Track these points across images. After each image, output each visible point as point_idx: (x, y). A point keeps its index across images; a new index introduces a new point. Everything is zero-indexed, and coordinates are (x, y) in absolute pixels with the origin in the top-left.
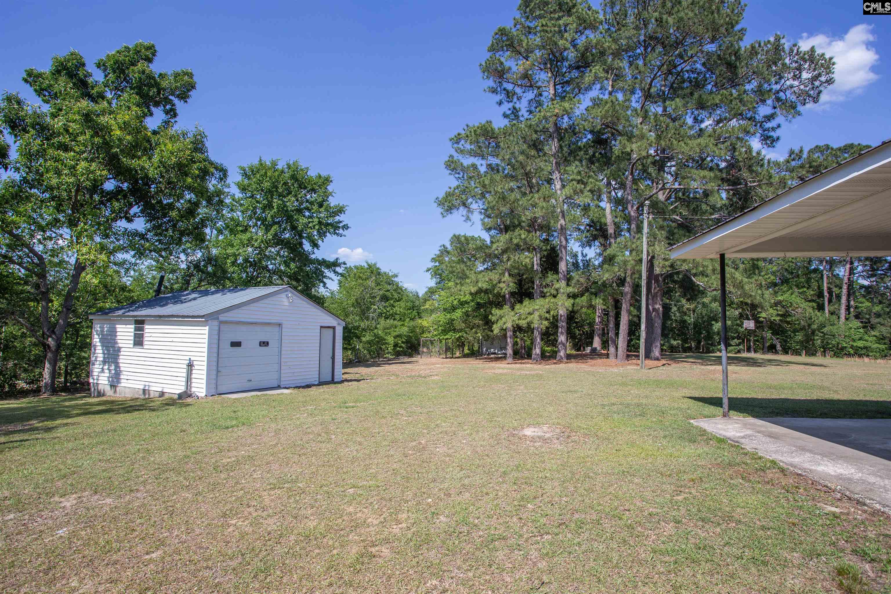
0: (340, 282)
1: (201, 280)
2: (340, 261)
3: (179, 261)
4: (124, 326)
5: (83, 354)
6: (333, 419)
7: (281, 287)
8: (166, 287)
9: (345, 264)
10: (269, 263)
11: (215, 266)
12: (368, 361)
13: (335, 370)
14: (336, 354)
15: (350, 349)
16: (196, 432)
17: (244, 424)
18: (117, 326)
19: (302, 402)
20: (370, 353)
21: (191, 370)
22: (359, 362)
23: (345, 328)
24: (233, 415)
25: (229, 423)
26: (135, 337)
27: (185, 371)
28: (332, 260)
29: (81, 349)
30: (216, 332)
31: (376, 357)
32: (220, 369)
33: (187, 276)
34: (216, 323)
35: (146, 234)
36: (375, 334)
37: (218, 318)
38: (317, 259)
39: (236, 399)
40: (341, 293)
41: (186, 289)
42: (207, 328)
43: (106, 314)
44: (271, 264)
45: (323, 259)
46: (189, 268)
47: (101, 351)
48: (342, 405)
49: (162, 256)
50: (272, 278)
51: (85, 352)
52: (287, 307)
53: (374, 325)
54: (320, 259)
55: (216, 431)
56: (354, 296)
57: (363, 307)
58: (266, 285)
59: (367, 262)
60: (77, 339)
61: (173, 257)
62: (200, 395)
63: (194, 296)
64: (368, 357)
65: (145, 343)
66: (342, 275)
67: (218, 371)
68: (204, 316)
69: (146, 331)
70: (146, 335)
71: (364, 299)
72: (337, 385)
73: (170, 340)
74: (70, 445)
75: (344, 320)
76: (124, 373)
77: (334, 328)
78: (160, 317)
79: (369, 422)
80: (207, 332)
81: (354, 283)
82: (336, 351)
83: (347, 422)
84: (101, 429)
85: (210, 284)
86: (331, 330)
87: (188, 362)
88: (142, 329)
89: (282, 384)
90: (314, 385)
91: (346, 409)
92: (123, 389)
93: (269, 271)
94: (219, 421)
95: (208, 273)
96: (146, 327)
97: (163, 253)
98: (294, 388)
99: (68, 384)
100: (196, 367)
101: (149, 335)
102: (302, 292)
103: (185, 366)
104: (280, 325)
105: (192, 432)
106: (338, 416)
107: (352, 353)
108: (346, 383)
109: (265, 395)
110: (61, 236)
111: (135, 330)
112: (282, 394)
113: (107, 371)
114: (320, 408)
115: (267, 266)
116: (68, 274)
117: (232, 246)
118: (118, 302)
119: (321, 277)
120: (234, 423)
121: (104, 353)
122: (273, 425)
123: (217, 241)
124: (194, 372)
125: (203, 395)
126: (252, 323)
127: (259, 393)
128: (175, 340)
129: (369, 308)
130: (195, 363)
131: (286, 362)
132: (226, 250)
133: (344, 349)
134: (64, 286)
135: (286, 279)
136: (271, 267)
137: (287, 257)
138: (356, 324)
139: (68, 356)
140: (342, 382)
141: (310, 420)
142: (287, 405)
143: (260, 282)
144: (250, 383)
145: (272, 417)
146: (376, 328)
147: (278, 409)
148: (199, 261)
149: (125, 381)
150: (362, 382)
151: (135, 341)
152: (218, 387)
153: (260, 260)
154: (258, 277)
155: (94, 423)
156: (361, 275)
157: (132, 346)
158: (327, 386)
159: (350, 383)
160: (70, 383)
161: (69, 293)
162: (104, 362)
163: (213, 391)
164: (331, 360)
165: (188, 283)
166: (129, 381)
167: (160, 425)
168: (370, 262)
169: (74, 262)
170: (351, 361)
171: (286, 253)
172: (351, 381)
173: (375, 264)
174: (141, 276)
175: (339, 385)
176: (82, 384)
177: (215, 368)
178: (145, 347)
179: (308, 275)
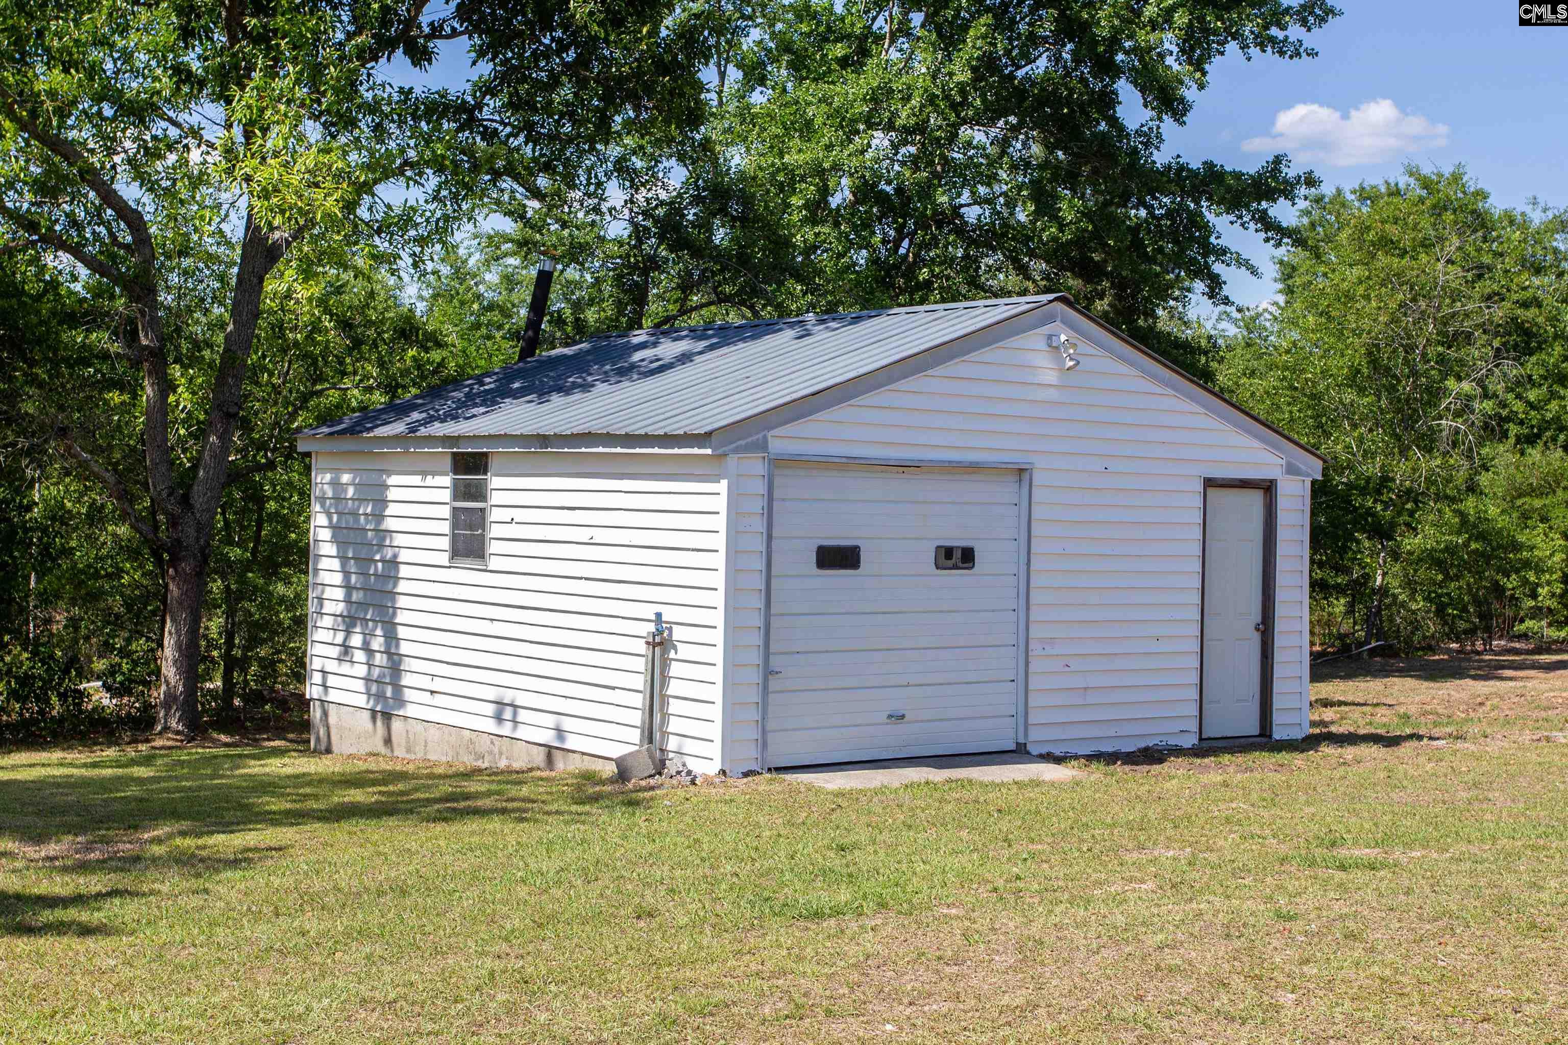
0: (1288, 272)
1: (686, 286)
2: (1290, 172)
3: (604, 207)
4: (416, 480)
5: (280, 588)
6: (1279, 916)
7: (1022, 303)
8: (559, 321)
9: (1311, 181)
10: (965, 197)
11: (744, 220)
12: (1431, 649)
13: (1277, 687)
14: (1280, 610)
15: (1340, 590)
16: (697, 924)
17: (882, 905)
18: (393, 480)
19: (1130, 826)
20: (1440, 612)
21: (666, 663)
22: (1388, 652)
23: (1319, 490)
24: (835, 861)
25: (822, 897)
26: (455, 525)
27: (640, 664)
28: (1251, 168)
29: (271, 569)
30: (758, 505)
31: (1471, 632)
32: (775, 662)
33: (634, 268)
34: (756, 466)
35: (479, 106)
36: (1462, 514)
37: (763, 446)
38: (1182, 168)
39: (840, 794)
40: (1294, 323)
41: (635, 323)
42: (722, 486)
43: (353, 431)
44: (977, 201)
45: (1209, 165)
46: (639, 233)
47: (338, 578)
48: (1318, 852)
49: (536, 194)
50: (976, 260)
51: (287, 582)
52: (1053, 394)
53: (1461, 476)
54: (1195, 165)
55: (775, 923)
56: (1355, 332)
57: (1406, 387)
58: (951, 296)
59: (1412, 172)
60: (260, 528)
61: (577, 194)
62: (698, 767)
63: (668, 349)
64: (1432, 627)
65: (494, 547)
66: (1297, 237)
67: (768, 673)
68: (709, 434)
69: (496, 498)
70: (495, 515)
71: (1409, 349)
72: (1283, 757)
73: (583, 535)
74: (263, 932)
75: (1313, 450)
76: (415, 665)
77: (1268, 488)
78: (543, 440)
79: (1460, 945)
80: (721, 503)
81: (1358, 271)
82: (1281, 595)
83: (1351, 936)
84: (355, 882)
85: (722, 299)
86: (1256, 499)
87: (652, 627)
88: (477, 493)
89: (1037, 740)
90: (1178, 751)
91: (1339, 875)
92: (419, 727)
93: (961, 231)
94: (782, 885)
95: (718, 255)
96: (495, 482)
97: (542, 181)
98: (1090, 758)
99: (237, 702)
100: (684, 651)
101: (505, 514)
102: (1108, 322)
103: (641, 647)
104: (1021, 473)
105: (683, 920)
106: (1306, 903)
107: (1350, 610)
108: (1327, 750)
109: (962, 784)
110: (195, 133)
111: (456, 497)
112: (1036, 783)
113: (360, 656)
114: (1213, 857)
115: (956, 209)
116: (222, 278)
117: (807, 129)
118: (391, 388)
119: (1193, 252)
120: (844, 895)
121: (348, 587)
122: (1010, 921)
123: (746, 114)
124: (675, 669)
125: (712, 768)
126: (903, 466)
127: (938, 775)
128: (601, 536)
129: (1434, 394)
130: (678, 633)
131: (1052, 641)
132: (781, 155)
133: (1319, 588)
134: (211, 326)
135: (1038, 266)
136: (972, 214)
137: (1042, 167)
138: (1372, 469)
139: (232, 599)
140: (1310, 743)
141: (1171, 909)
142: (1064, 835)
143: (928, 284)
144: (900, 729)
145: (1000, 883)
146: (1472, 488)
147: (1023, 848)
148: (675, 208)
149: (426, 697)
150: (1407, 748)
151: (454, 539)
152: (770, 737)
153: (926, 191)
154: (919, 262)
155: (330, 854)
156: (1393, 231)
157: (444, 559)
158: (1240, 759)
159: (1350, 752)
160: (243, 698)
161: (229, 354)
162: (349, 621)
163: (749, 757)
164: (1256, 638)
165: (639, 297)
166: (439, 700)
167: (558, 883)
168: (1427, 170)
169: (240, 233)
170: (1345, 649)
171: (1036, 149)
172: (1351, 739)
173: (1456, 178)
174: (462, 281)
175: (1298, 760)
176: (282, 703)
177: (755, 658)
178: (494, 563)
179: (1137, 245)
